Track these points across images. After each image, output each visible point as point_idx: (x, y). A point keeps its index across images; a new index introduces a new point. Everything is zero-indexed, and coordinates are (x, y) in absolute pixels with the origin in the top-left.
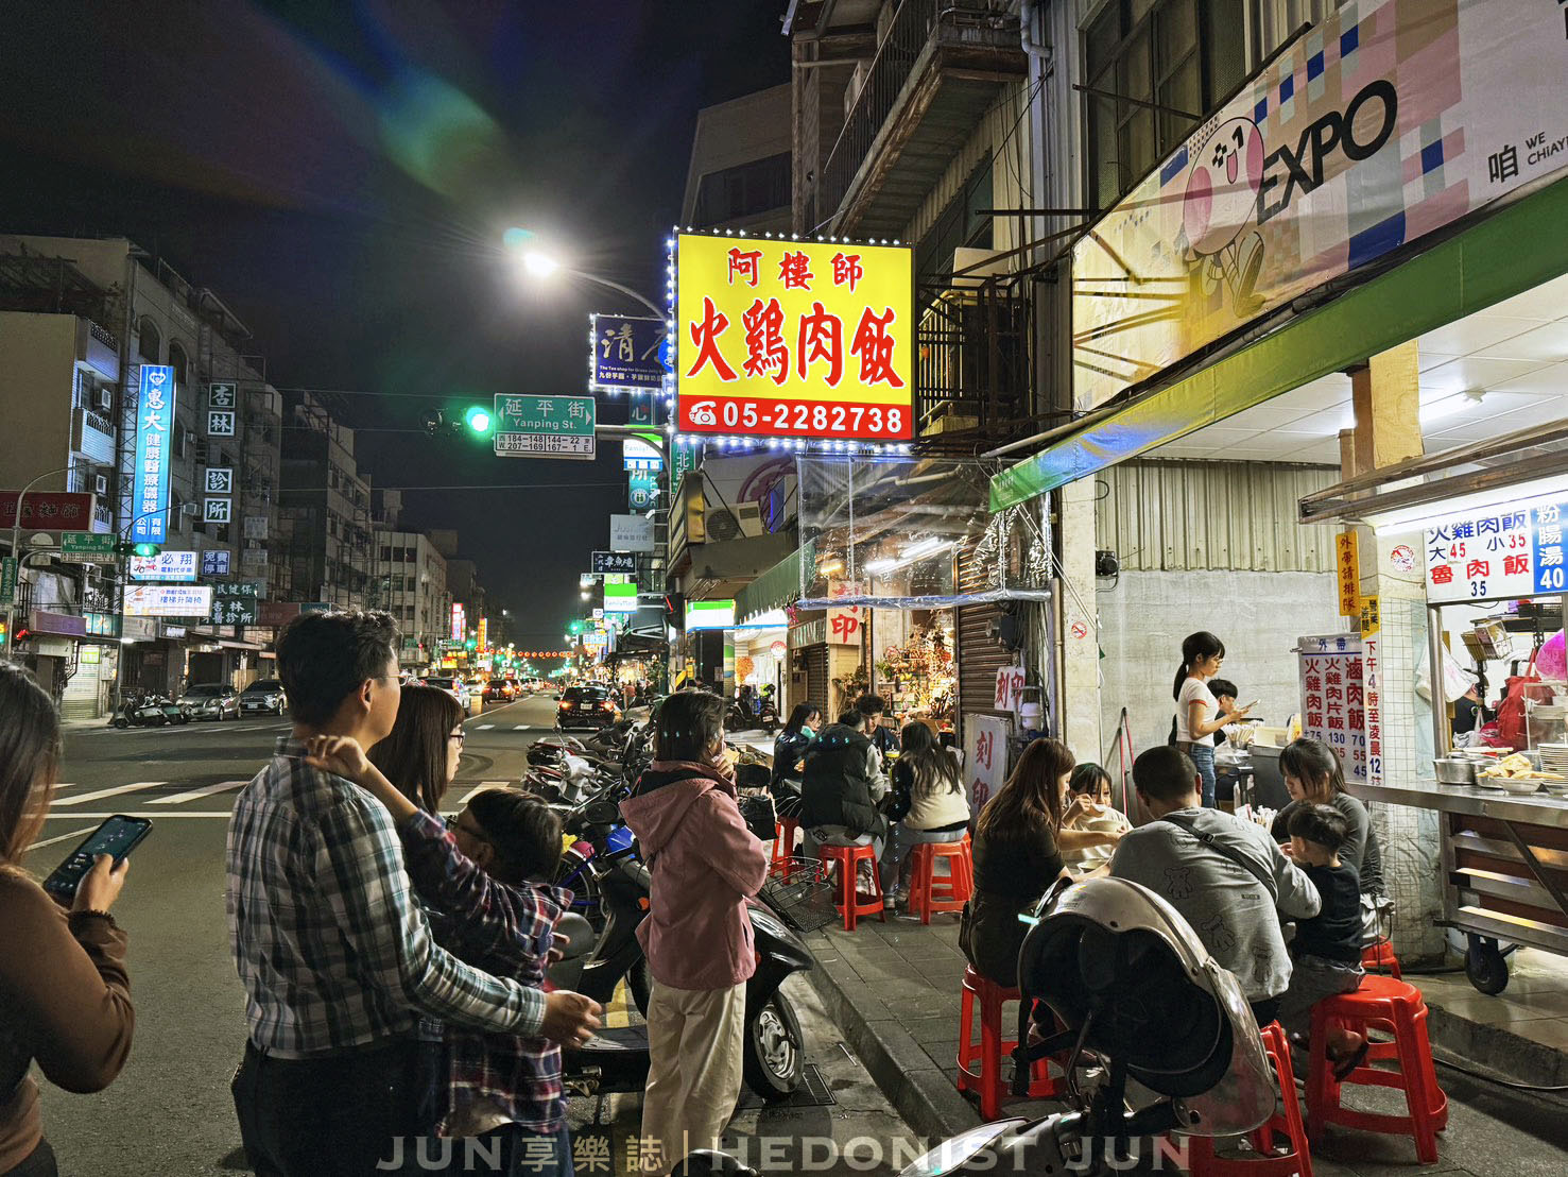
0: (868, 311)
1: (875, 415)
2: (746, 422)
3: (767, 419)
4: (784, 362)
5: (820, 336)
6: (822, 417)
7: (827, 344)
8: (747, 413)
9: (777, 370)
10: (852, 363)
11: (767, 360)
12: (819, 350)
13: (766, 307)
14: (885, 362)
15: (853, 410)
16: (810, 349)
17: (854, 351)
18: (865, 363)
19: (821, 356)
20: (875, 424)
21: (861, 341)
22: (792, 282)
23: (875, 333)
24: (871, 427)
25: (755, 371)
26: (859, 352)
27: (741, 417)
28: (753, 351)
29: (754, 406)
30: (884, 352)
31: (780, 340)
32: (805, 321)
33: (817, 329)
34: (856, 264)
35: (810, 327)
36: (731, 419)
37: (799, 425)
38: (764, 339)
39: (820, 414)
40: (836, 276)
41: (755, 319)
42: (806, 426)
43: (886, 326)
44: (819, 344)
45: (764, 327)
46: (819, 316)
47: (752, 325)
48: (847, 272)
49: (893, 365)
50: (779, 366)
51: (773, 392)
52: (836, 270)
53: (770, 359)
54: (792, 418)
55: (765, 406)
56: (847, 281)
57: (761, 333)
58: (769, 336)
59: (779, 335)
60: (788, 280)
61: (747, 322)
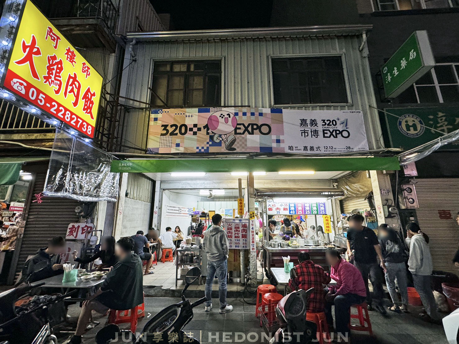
0: (89, 89)
1: (85, 125)
2: (39, 101)
3: (48, 105)
4: (60, 86)
5: (74, 86)
6: (69, 116)
7: (76, 90)
8: (40, 98)
9: (57, 88)
10: (81, 102)
11: (53, 81)
12: (72, 91)
13: (58, 60)
14: (91, 109)
15: (79, 119)
16: (70, 88)
17: (83, 99)
18: (85, 105)
19: (72, 93)
20: (84, 129)
21: (85, 97)
22: (69, 59)
23: (90, 97)
24: (83, 128)
25: (48, 82)
26: (84, 100)
27: (37, 98)
28: (48, 73)
29: (44, 97)
30: (91, 105)
31: (60, 77)
32: (70, 77)
33: (73, 83)
34: (89, 70)
35: (71, 80)
36: (32, 96)
37: (60, 114)
38: (54, 72)
39: (68, 115)
40: (83, 69)
41: (53, 62)
42: (62, 117)
43: (93, 97)
44: (73, 88)
45: (55, 67)
46: (75, 78)
47: (51, 63)
48: (85, 70)
49: (92, 111)
50: (57, 87)
51: (53, 95)
52: (83, 68)
53: (55, 81)
54: (58, 111)
55: (49, 99)
56: (85, 74)
57: (54, 69)
58: (56, 72)
59: (60, 75)
60: (68, 57)
61: (49, 61)
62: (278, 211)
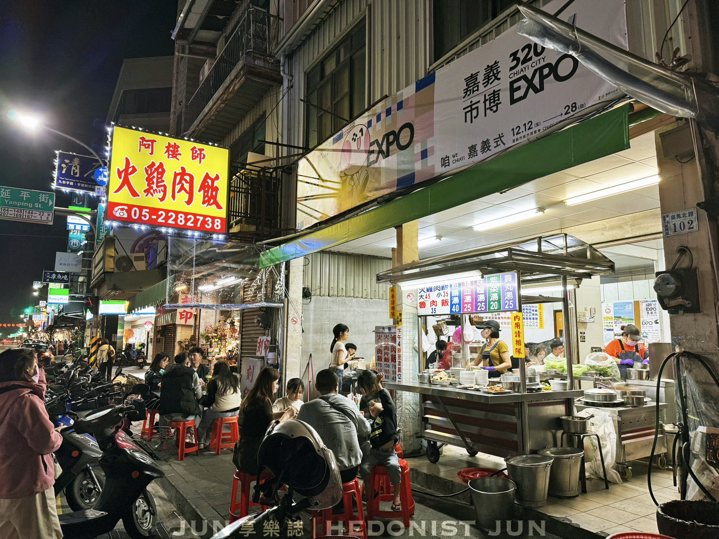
0: (207, 174)
1: (208, 220)
2: (143, 218)
3: (154, 217)
4: (165, 191)
5: (183, 182)
6: (183, 219)
7: (187, 186)
8: (144, 213)
9: (161, 195)
10: (198, 196)
11: (156, 190)
12: (182, 188)
13: (157, 165)
14: (215, 198)
15: (198, 217)
16: (178, 187)
17: (199, 191)
18: (205, 197)
19: (183, 191)
20: (208, 225)
21: (203, 187)
22: (170, 156)
23: (210, 184)
24: (206, 226)
25: (150, 194)
26: (202, 191)
27: (141, 215)
28: (148, 185)
29: (148, 210)
30: (214, 193)
31: (163, 181)
32: (176, 175)
33: (182, 179)
34: (202, 152)
35: (178, 178)
36: (135, 215)
37: (170, 221)
38: (155, 180)
39: (181, 218)
40: (193, 156)
41: (151, 170)
42: (174, 223)
43: (216, 182)
44: (183, 185)
45: (155, 174)
46: (183, 172)
47: (149, 173)
48: (198, 155)
49: (218, 200)
50: (162, 193)
51: (158, 205)
52: (193, 153)
53: (158, 189)
54: (167, 218)
55: (154, 211)
56: (198, 159)
57: (154, 177)
58: (158, 178)
59: (163, 179)
60: (169, 155)
61: (147, 171)
62: (434, 307)
